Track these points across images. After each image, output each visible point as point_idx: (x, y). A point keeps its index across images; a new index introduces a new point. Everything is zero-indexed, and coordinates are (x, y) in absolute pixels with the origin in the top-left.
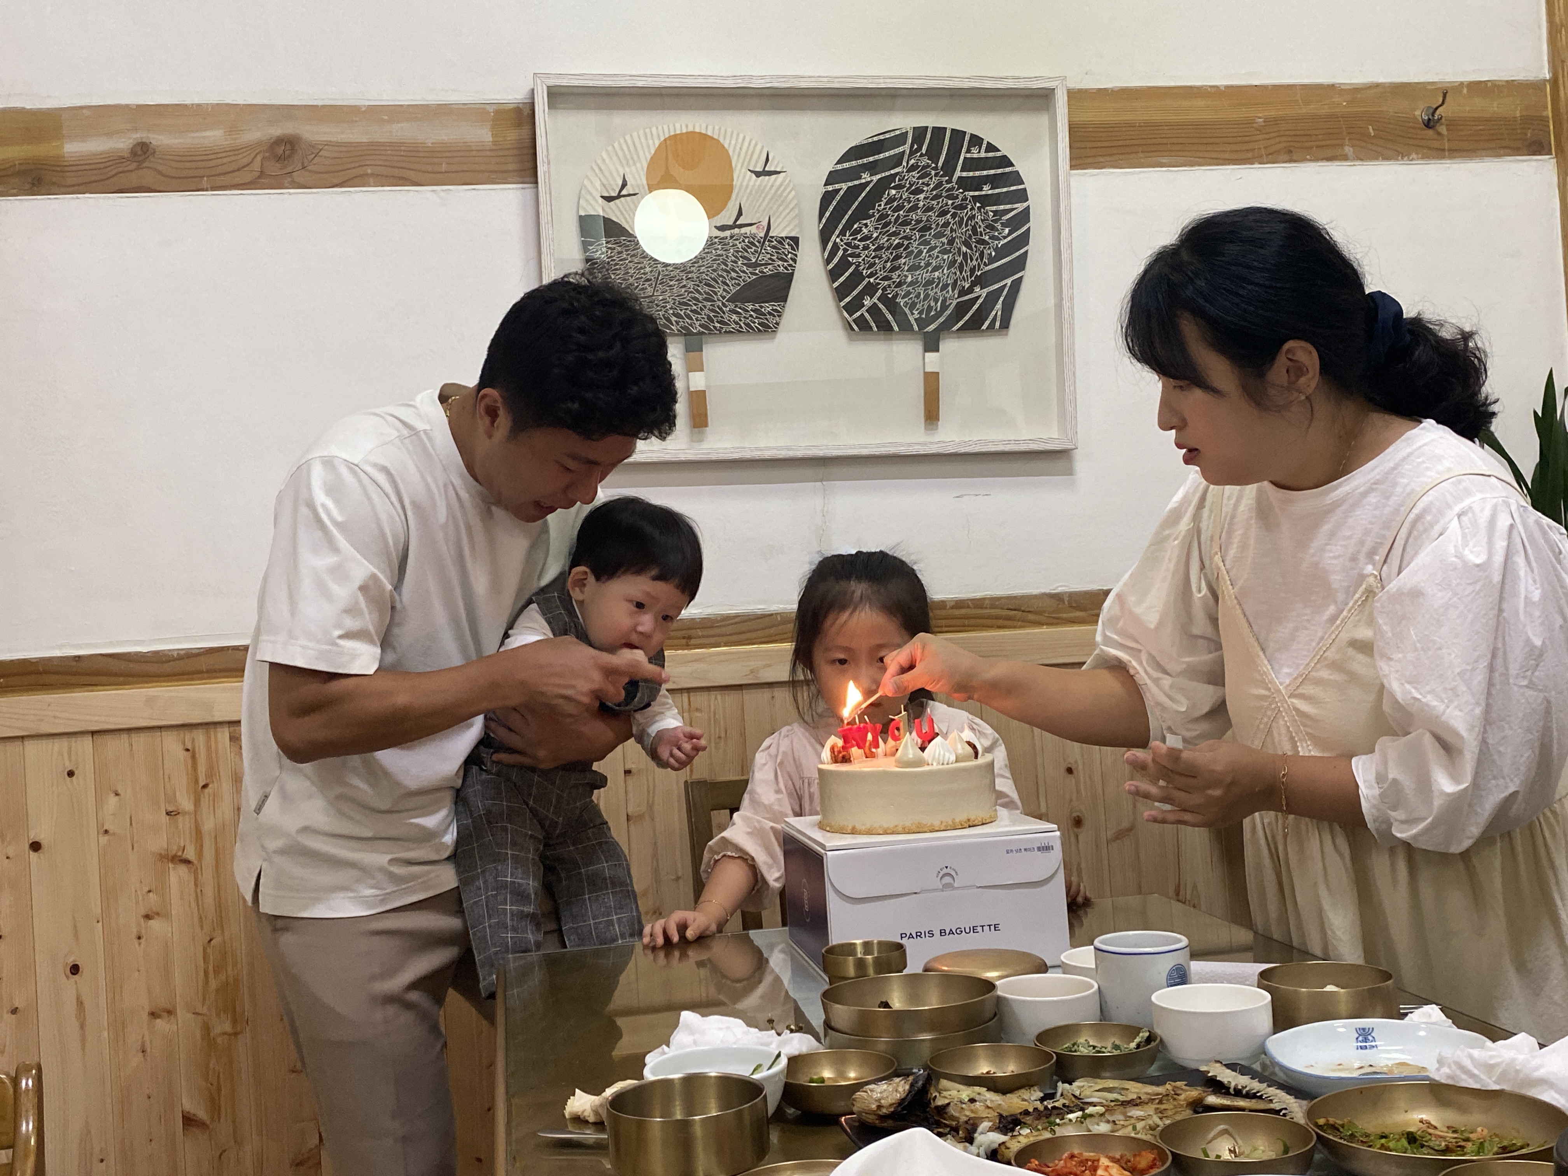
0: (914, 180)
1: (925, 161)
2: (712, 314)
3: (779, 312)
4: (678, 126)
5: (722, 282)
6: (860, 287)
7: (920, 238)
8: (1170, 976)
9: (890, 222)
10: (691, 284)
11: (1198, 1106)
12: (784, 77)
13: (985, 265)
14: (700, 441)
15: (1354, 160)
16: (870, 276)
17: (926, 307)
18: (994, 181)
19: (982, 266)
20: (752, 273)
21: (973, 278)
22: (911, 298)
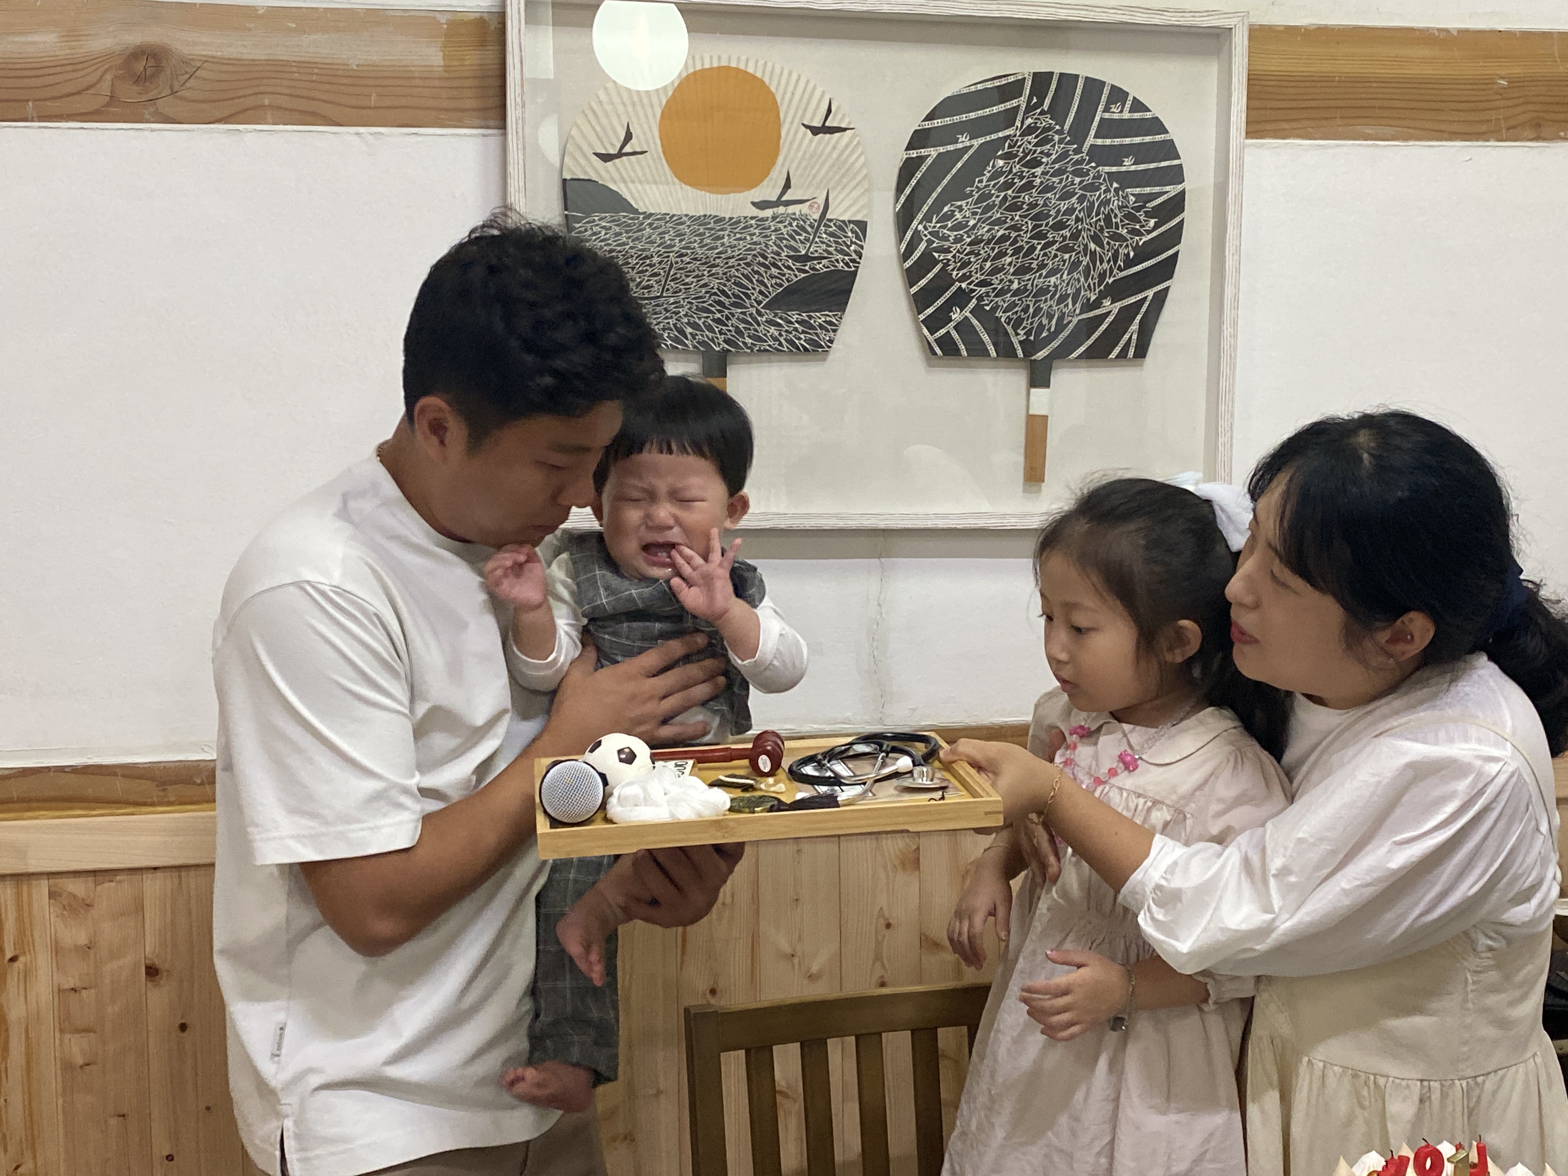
0: (1030, 147)
1: (1047, 121)
2: (742, 326)
3: (835, 325)
4: (707, 58)
5: (757, 281)
6: (948, 294)
9: (994, 205)
10: (715, 283)
13: (1120, 269)
16: (962, 278)
17: (1035, 325)
18: (1141, 153)
19: (1115, 270)
20: (799, 270)
21: (1102, 287)
22: (1016, 312)
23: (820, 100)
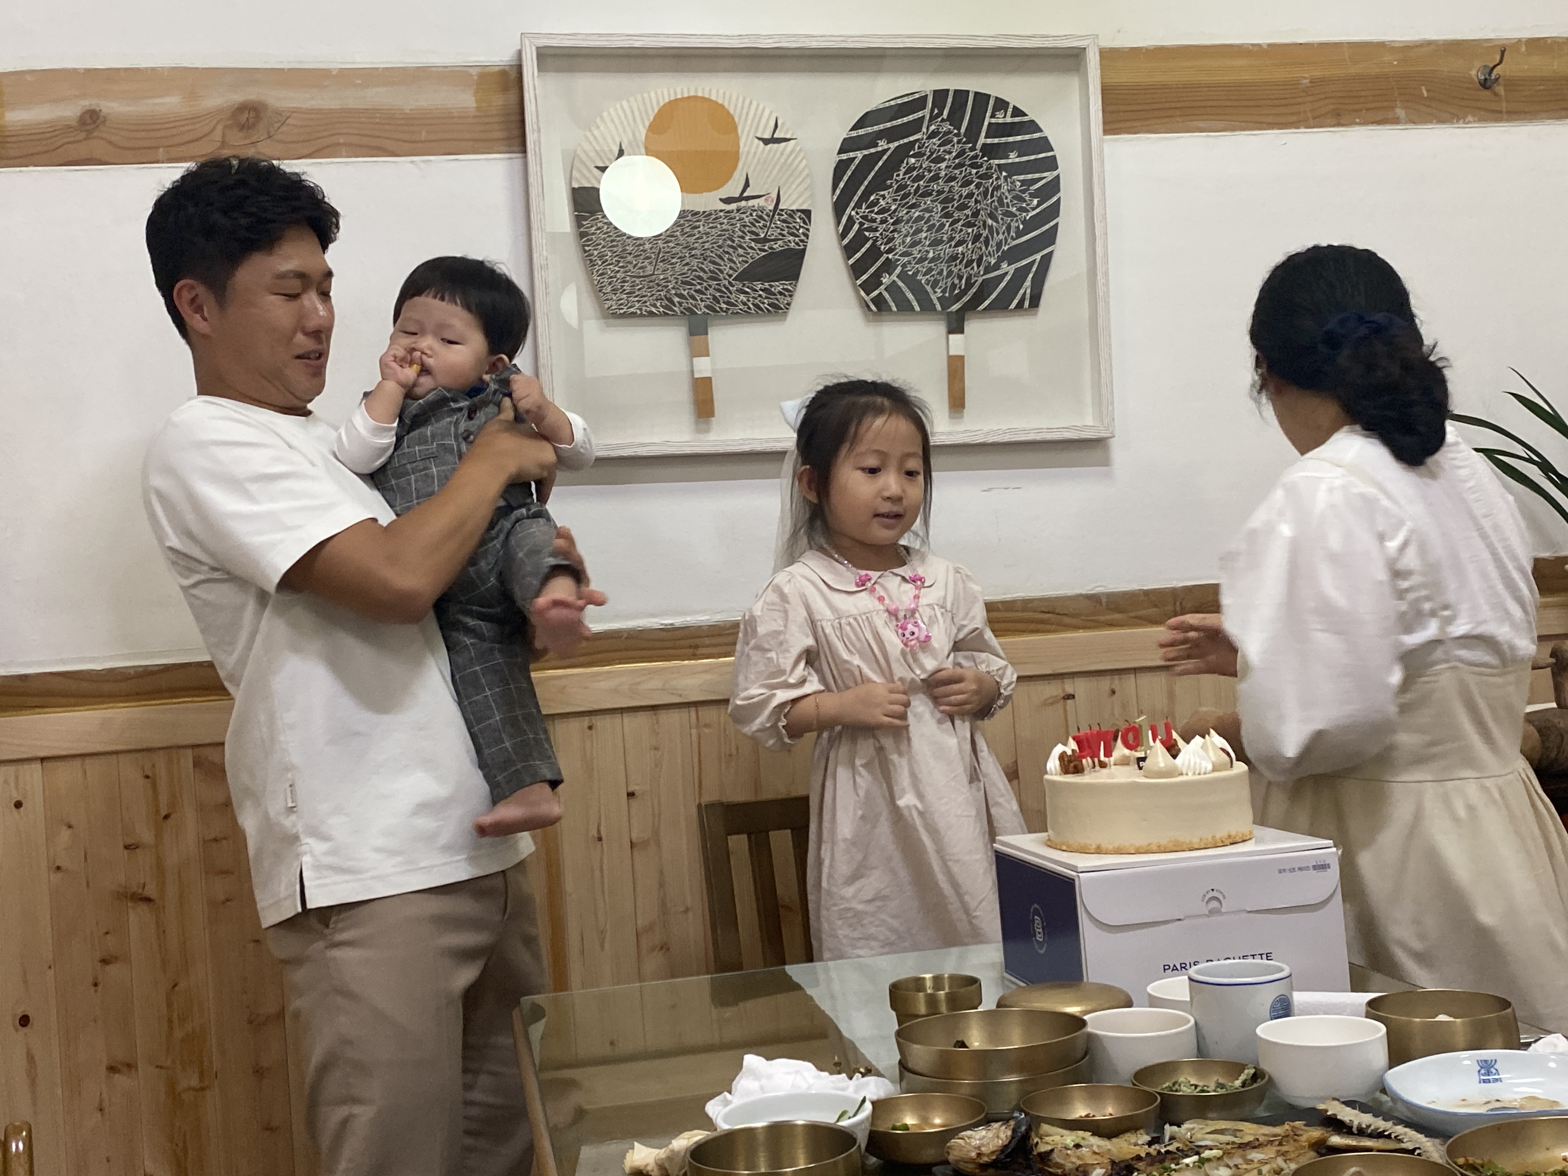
0: (935, 147)
1: (947, 127)
2: (718, 294)
3: (790, 291)
4: (679, 91)
5: (728, 259)
6: (878, 264)
7: (942, 211)
8: (1273, 1008)
9: (910, 194)
10: (695, 262)
11: (1322, 1148)
12: (794, 36)
13: (1013, 239)
14: (707, 431)
15: (1406, 123)
16: (889, 251)
17: (949, 284)
18: (1023, 148)
19: (1009, 240)
20: (760, 250)
21: (1000, 254)
22: (933, 276)
23: (768, 120)
